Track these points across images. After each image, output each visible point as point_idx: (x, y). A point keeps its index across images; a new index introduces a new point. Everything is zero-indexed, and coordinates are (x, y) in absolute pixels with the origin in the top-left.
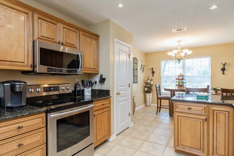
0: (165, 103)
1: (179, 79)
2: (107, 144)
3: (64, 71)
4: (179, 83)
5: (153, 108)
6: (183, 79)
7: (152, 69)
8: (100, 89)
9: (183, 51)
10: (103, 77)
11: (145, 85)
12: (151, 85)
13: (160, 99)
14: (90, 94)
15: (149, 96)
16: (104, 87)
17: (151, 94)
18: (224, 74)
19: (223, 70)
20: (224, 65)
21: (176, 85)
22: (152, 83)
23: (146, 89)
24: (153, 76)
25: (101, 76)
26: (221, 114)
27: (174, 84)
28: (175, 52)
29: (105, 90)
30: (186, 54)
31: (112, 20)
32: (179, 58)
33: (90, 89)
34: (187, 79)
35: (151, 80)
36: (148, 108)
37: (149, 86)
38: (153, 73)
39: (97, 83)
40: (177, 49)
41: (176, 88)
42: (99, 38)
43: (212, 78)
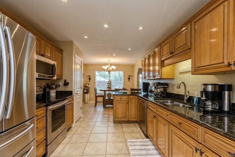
0: (100, 99)
1: (109, 84)
2: (72, 129)
3: (47, 77)
4: (109, 86)
5: (90, 104)
6: (111, 84)
7: (89, 76)
8: (64, 90)
9: (112, 67)
10: (67, 82)
11: (84, 88)
12: (89, 88)
13: (96, 97)
14: (55, 95)
15: (87, 96)
16: (68, 89)
17: (88, 94)
18: (129, 81)
19: (129, 79)
20: (129, 76)
21: (107, 88)
22: (89, 86)
23: (85, 91)
24: (90, 81)
25: (65, 81)
26: (133, 99)
27: (106, 87)
28: (107, 67)
29: (68, 91)
30: (113, 68)
31: (74, 42)
32: (109, 71)
33: (55, 91)
34: (113, 84)
35: (88, 84)
36: (86, 105)
37: (87, 89)
38: (90, 79)
39: (61, 86)
40: (108, 65)
41: (107, 89)
42: (63, 53)
43: (124, 83)
